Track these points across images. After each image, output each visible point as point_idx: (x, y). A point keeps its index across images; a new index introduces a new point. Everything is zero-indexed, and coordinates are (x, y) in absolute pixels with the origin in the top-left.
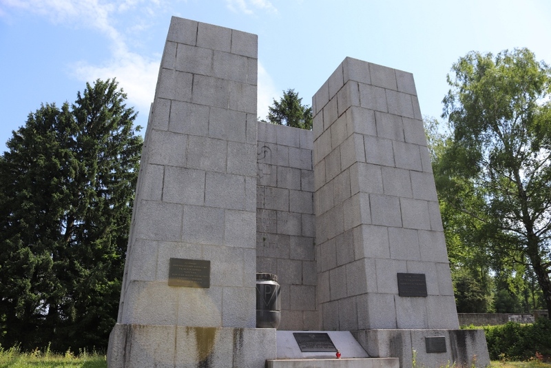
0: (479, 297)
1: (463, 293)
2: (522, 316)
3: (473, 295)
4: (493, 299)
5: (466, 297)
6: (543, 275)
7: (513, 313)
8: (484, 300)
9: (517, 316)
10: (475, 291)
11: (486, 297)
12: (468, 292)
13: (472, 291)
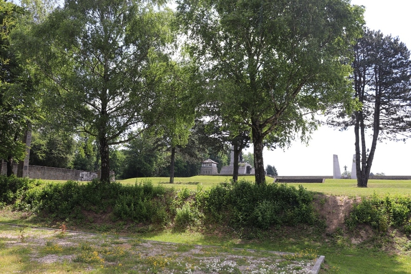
0: (63, 155)
1: (51, 151)
2: (90, 173)
3: (59, 153)
4: (74, 158)
5: (53, 154)
6: (104, 146)
7: (85, 170)
8: (66, 158)
9: (86, 173)
10: (60, 150)
11: (68, 156)
12: (55, 150)
13: (59, 150)
